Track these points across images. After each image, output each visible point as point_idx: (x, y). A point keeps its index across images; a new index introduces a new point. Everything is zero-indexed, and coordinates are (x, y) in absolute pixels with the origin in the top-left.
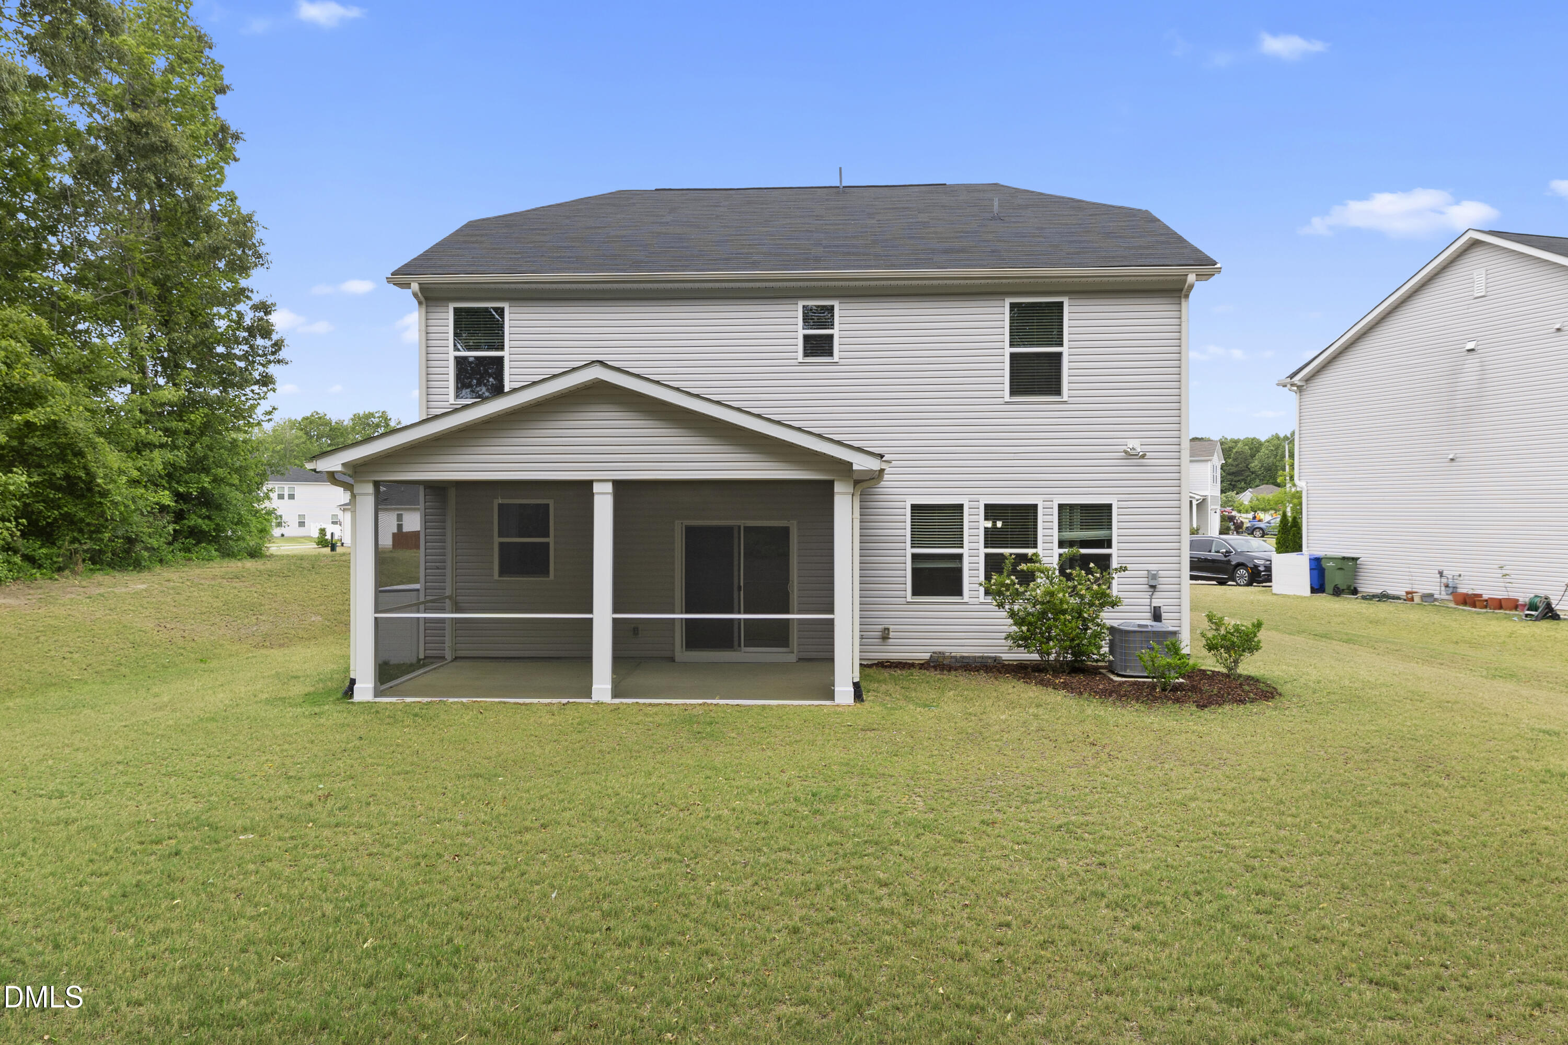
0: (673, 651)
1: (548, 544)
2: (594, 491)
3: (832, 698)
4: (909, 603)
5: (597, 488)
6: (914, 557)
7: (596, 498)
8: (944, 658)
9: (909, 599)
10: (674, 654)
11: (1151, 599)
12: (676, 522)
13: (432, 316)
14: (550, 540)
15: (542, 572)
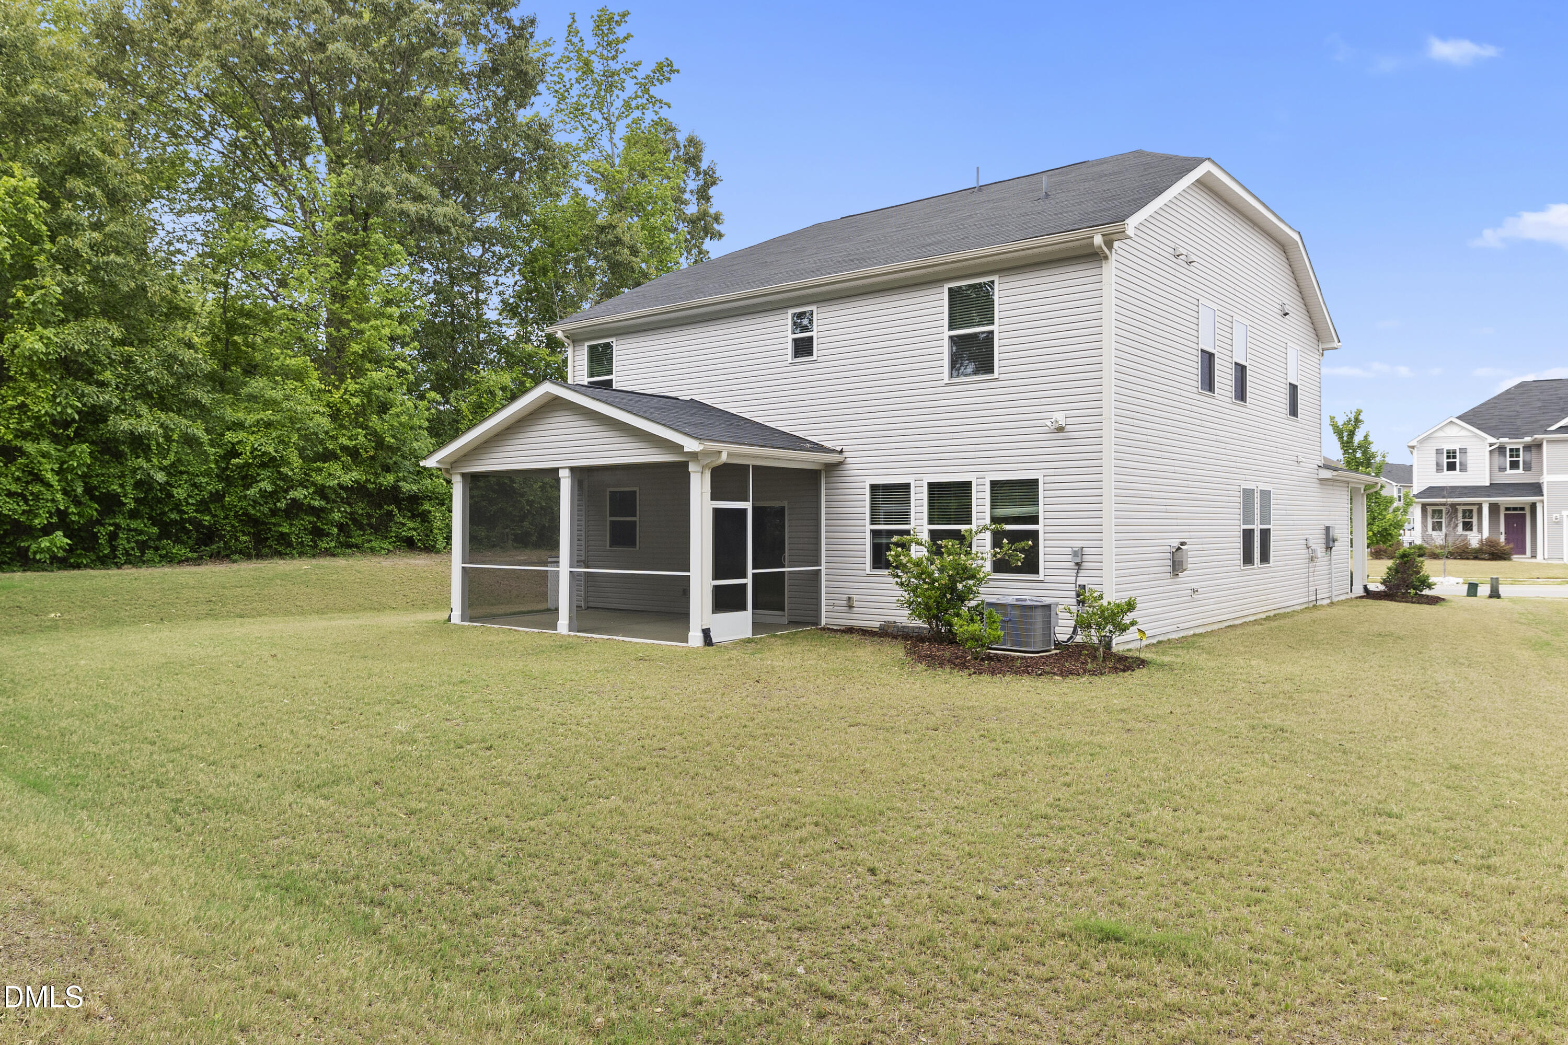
1: (635, 522)
2: (560, 476)
4: (868, 575)
5: (562, 474)
6: (873, 531)
7: (560, 481)
8: (889, 627)
9: (868, 572)
11: (1077, 576)
13: (576, 349)
14: (636, 519)
15: (632, 543)
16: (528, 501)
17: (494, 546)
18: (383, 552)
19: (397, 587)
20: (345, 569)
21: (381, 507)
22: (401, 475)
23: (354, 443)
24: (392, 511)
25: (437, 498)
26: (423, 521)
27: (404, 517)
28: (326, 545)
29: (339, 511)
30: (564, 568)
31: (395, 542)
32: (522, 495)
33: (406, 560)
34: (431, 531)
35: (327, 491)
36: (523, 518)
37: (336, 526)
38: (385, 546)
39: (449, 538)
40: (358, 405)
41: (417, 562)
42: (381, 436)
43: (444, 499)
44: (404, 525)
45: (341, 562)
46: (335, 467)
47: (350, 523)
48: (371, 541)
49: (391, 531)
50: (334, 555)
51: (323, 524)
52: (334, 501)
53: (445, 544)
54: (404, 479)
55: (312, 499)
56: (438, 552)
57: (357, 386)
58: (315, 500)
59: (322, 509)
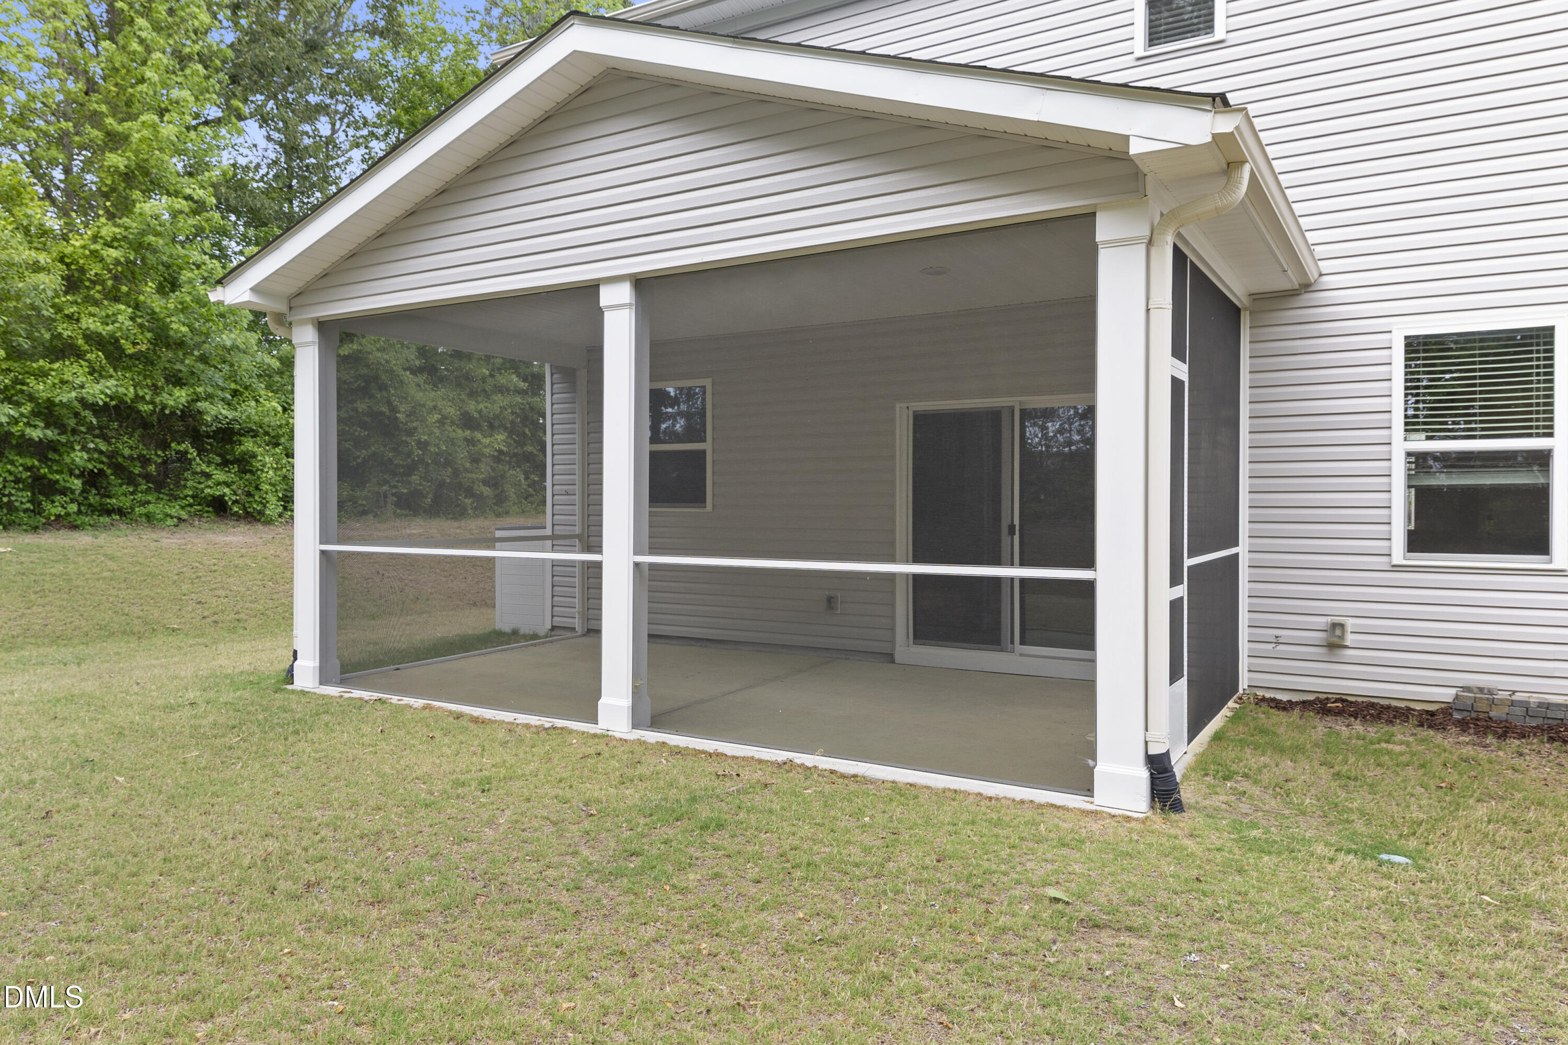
0: (893, 642)
1: (704, 452)
2: (603, 303)
3: (1088, 790)
4: (1397, 568)
5: (607, 296)
7: (608, 316)
10: (894, 648)
12: (898, 405)
14: (707, 446)
15: (698, 498)
16: (419, 442)
17: (364, 513)
18: (169, 522)
19: (185, 587)
20: (84, 552)
21: (165, 446)
22: (200, 389)
23: (110, 328)
24: (186, 452)
25: (267, 434)
26: (243, 471)
27: (209, 463)
28: (60, 510)
29: (84, 448)
31: (191, 505)
32: (410, 433)
33: (210, 536)
34: (257, 488)
35: (58, 410)
36: (410, 469)
37: (77, 477)
38: (173, 512)
39: (287, 500)
40: (117, 262)
41: (229, 539)
42: (163, 320)
43: (277, 437)
44: (208, 476)
45: (83, 539)
46: (74, 371)
47: (109, 472)
48: (148, 502)
49: (185, 487)
50: (74, 527)
51: (52, 471)
52: (74, 432)
53: (280, 509)
54: (209, 397)
55: (28, 424)
56: (269, 522)
57: (117, 230)
58: (35, 426)
59: (52, 446)
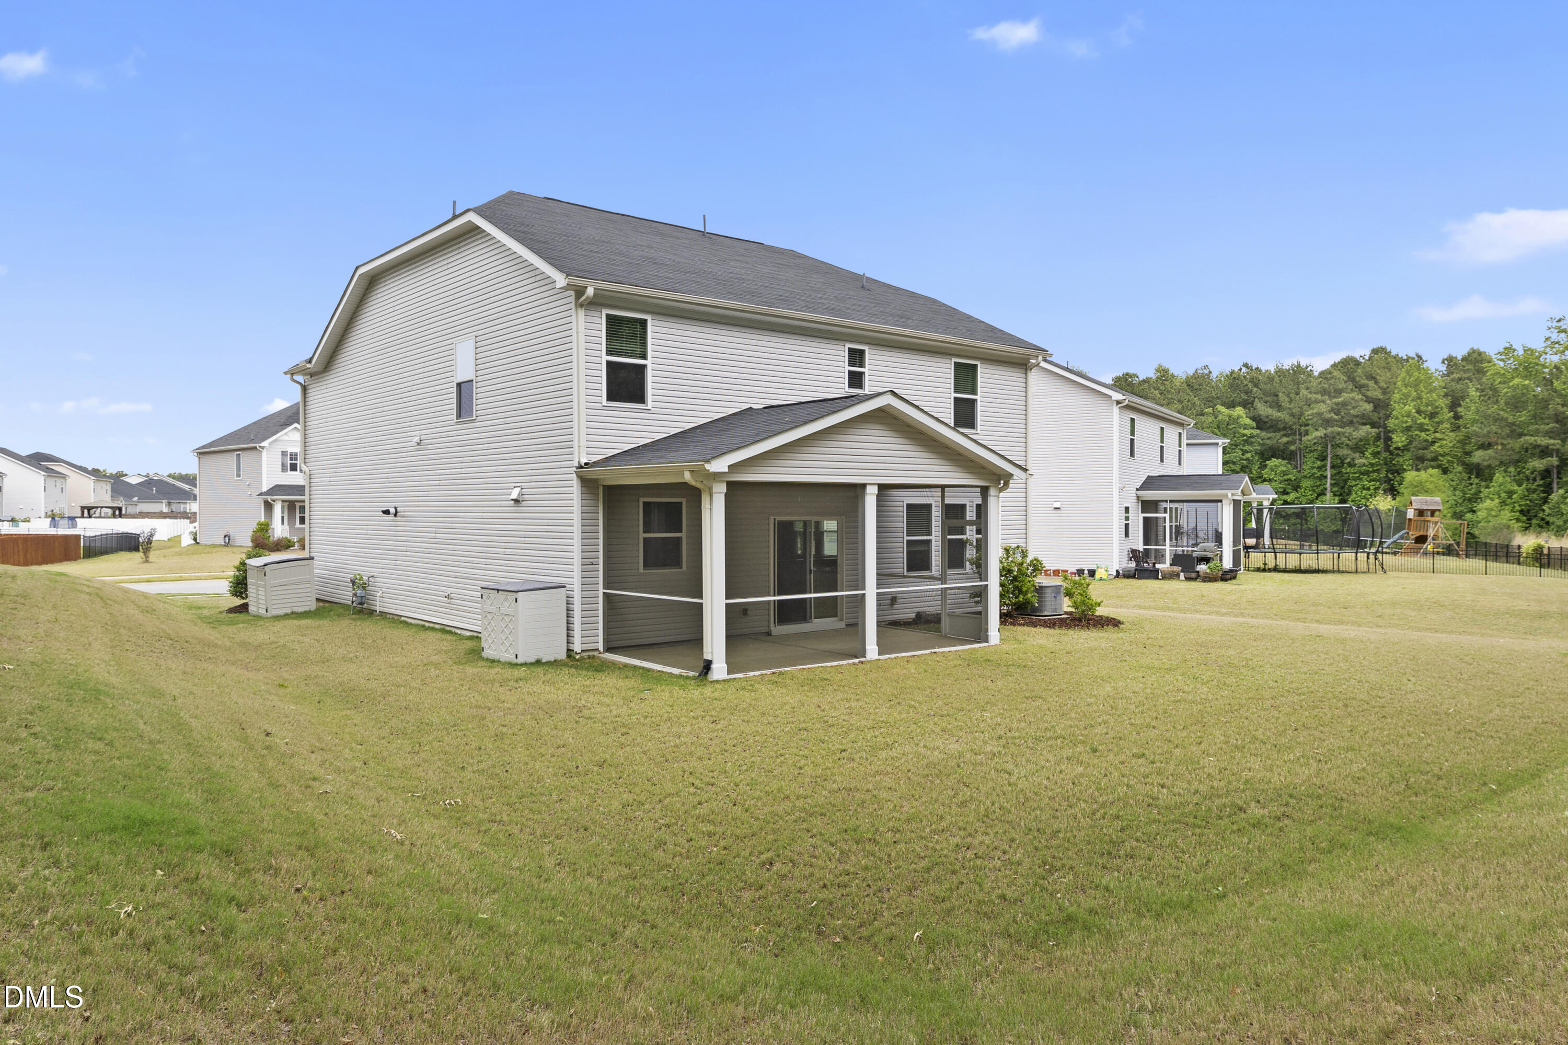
0: (769, 626)
1: (681, 538)
4: (906, 577)
6: (908, 543)
9: (906, 574)
10: (770, 629)
12: (771, 518)
30: (871, 591)
